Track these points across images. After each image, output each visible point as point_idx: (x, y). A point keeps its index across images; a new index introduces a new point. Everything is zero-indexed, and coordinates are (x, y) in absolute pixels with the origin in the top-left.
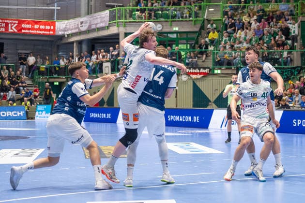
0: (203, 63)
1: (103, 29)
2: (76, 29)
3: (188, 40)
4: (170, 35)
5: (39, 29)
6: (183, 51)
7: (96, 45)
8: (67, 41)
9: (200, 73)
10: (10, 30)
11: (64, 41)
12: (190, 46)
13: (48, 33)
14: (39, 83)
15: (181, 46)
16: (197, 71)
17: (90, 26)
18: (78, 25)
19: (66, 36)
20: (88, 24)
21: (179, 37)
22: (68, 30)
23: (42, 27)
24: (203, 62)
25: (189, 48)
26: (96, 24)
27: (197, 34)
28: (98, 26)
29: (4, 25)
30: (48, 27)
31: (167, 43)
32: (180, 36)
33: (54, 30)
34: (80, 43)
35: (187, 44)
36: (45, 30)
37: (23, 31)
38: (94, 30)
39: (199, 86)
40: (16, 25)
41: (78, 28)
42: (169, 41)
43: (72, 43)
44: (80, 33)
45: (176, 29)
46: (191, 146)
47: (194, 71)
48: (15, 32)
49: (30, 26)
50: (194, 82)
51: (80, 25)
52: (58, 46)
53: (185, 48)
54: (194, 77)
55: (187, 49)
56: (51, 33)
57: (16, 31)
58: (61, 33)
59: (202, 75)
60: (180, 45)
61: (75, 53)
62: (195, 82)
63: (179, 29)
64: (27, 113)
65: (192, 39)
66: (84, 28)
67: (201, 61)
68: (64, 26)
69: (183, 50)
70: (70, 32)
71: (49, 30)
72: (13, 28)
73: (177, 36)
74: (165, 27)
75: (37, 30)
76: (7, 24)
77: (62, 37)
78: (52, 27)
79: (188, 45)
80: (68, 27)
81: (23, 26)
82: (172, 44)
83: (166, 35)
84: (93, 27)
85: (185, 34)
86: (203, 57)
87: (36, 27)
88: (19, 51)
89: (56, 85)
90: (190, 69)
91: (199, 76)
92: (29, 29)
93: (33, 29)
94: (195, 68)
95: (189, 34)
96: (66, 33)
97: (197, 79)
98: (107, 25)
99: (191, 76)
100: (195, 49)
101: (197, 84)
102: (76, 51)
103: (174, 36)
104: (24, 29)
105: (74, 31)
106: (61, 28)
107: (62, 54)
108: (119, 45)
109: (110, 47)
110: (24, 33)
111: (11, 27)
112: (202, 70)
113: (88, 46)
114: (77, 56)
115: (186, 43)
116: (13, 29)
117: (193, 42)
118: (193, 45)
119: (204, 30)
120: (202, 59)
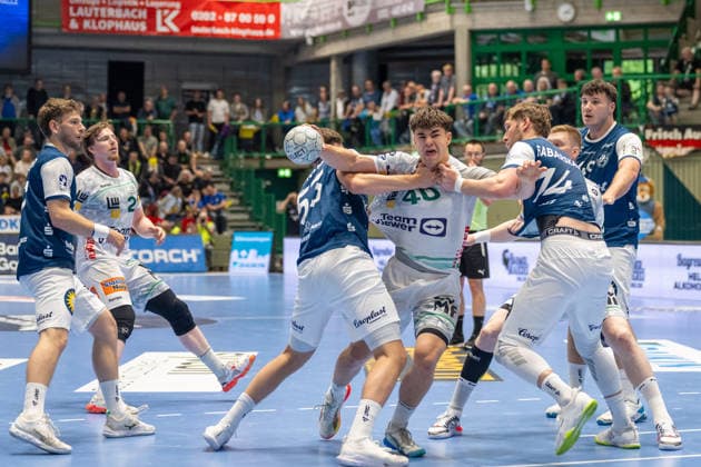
0: (690, 113)
1: (408, 19)
2: (334, 20)
3: (647, 50)
4: (597, 35)
5: (237, 24)
6: (635, 80)
7: (391, 65)
8: (312, 57)
9: (685, 143)
10: (160, 29)
11: (304, 56)
12: (655, 66)
13: (259, 33)
14: (239, 172)
15: (631, 66)
16: (676, 135)
17: (373, 13)
18: (341, 10)
19: (309, 41)
20: (367, 8)
21: (622, 39)
22: (313, 26)
23: (245, 18)
24: (691, 109)
25: (650, 69)
26: (390, 8)
27: (675, 30)
28: (396, 12)
29: (143, 14)
30: (260, 19)
31: (588, 57)
32: (627, 35)
33: (276, 26)
34: (347, 59)
35: (645, 59)
36: (252, 26)
37: (195, 30)
38: (384, 25)
39: (681, 179)
40: (175, 14)
41: (341, 18)
42: (596, 51)
43: (326, 61)
44: (348, 33)
45: (614, 16)
46: (660, 349)
47: (666, 135)
48: (171, 33)
49: (211, 16)
50: (666, 169)
51: (346, 11)
52: (288, 70)
53: (641, 70)
54: (667, 152)
55: (646, 72)
56: (270, 33)
57: (175, 29)
58: (294, 33)
59: (690, 149)
60: (625, 63)
61: (333, 89)
62: (671, 167)
63: (622, 16)
64: (207, 253)
65: (662, 45)
66: (358, 18)
67: (687, 106)
68: (303, 14)
69: (635, 76)
70: (319, 31)
71: (265, 27)
72: (168, 21)
73: (617, 34)
74: (582, 11)
75: (230, 25)
76: (152, 12)
77: (299, 44)
78: (272, 19)
79: (650, 62)
80: (314, 15)
81: (196, 15)
82: (603, 60)
83: (586, 34)
84: (383, 15)
85: (642, 30)
86: (692, 95)
87: (229, 17)
88: (186, 86)
89: (285, 178)
90: (655, 129)
91: (682, 151)
92: (210, 24)
93: (221, 24)
94: (669, 128)
95: (650, 30)
96: (310, 33)
97: (676, 159)
98: (422, 9)
99: (660, 149)
100: (668, 73)
101: (676, 173)
102: (337, 81)
103: (610, 36)
104: (199, 23)
105: (331, 27)
106: (296, 20)
107: (299, 93)
108: (453, 65)
109: (431, 71)
110: (198, 35)
111: (164, 18)
112: (689, 134)
113: (369, 69)
114: (340, 96)
115: (642, 55)
116: (167, 24)
117: (665, 54)
118: (663, 62)
119: (693, 17)
120: (689, 102)
